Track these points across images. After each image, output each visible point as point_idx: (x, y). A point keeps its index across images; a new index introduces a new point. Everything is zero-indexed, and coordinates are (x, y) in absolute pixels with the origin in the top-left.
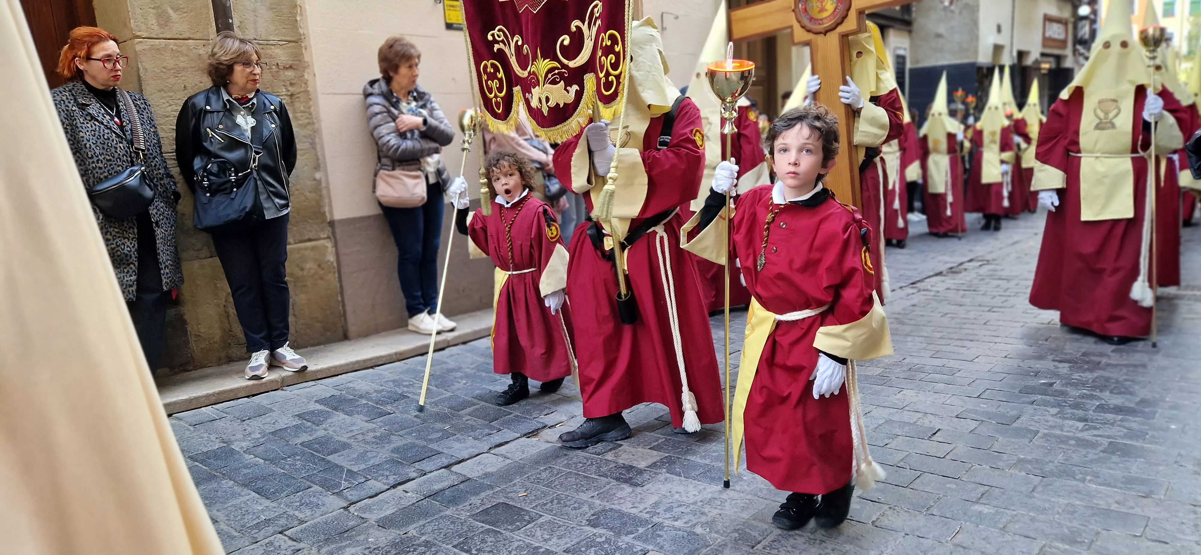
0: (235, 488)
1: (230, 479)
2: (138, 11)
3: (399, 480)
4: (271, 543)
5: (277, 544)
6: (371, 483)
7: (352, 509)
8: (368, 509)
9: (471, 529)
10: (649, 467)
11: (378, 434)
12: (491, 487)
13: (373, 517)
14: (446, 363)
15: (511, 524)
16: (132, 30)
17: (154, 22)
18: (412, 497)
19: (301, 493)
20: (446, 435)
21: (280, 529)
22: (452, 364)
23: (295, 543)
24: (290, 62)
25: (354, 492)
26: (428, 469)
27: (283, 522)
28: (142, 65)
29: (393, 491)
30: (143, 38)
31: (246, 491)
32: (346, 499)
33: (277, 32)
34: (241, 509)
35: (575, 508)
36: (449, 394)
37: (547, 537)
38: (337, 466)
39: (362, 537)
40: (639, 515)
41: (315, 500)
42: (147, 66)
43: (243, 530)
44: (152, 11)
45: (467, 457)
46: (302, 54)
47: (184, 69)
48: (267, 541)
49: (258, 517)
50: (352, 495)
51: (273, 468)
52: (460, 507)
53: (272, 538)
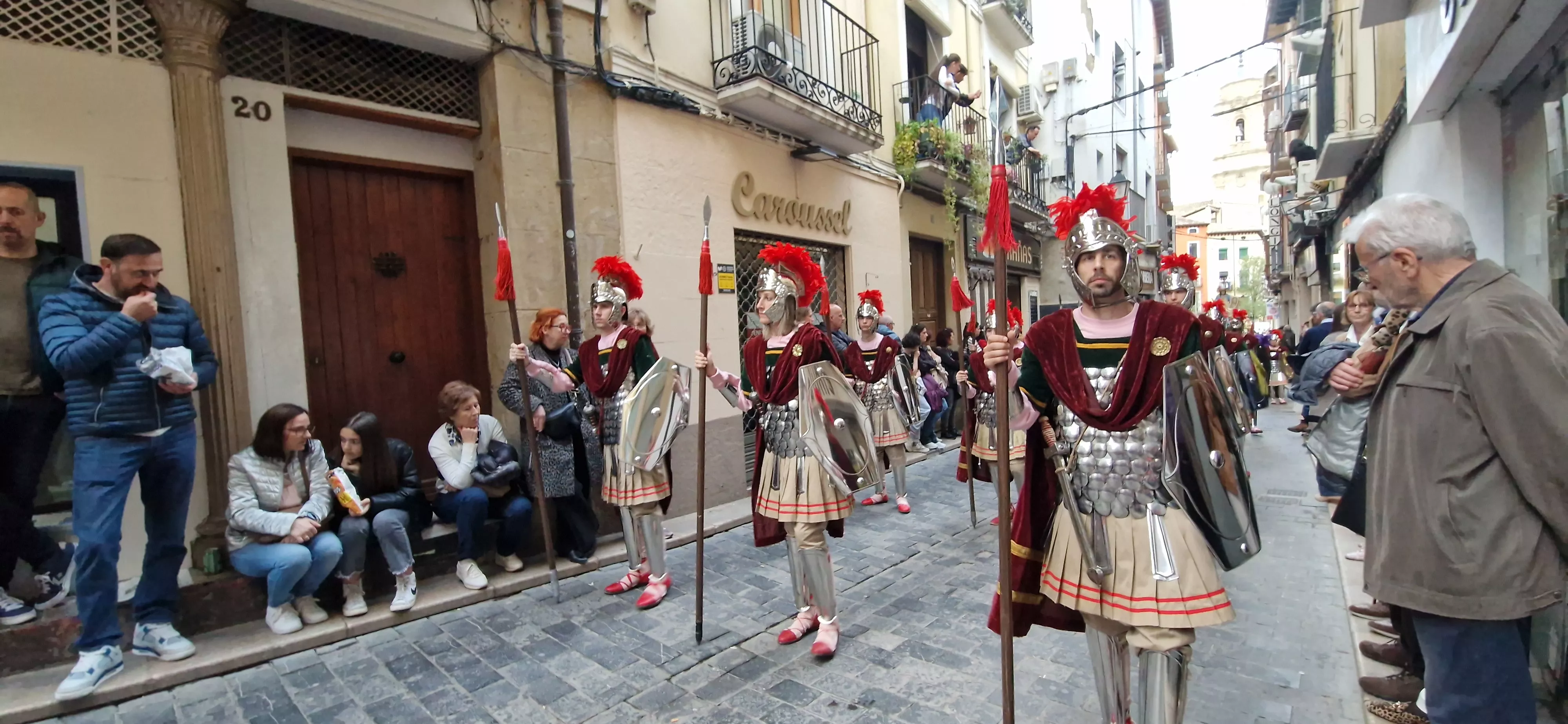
0: (583, 659)
1: (577, 651)
3: (704, 655)
4: (619, 710)
5: (624, 711)
6: (684, 658)
7: (674, 680)
8: (685, 681)
9: (770, 703)
10: (895, 650)
11: (678, 613)
12: (775, 664)
13: (691, 689)
14: (716, 548)
15: (801, 700)
18: (717, 672)
19: (632, 666)
20: (732, 616)
21: (624, 698)
22: (721, 550)
23: (637, 711)
25: (673, 666)
26: (723, 646)
27: (625, 690)
29: (700, 666)
31: (590, 662)
32: (668, 672)
34: (591, 678)
35: (847, 687)
36: (725, 578)
37: (830, 712)
38: (653, 641)
39: (686, 707)
40: (898, 695)
41: (644, 672)
43: (596, 696)
45: (750, 635)
48: (615, 708)
49: (605, 687)
50: (672, 667)
51: (607, 642)
52: (756, 682)
53: (619, 705)
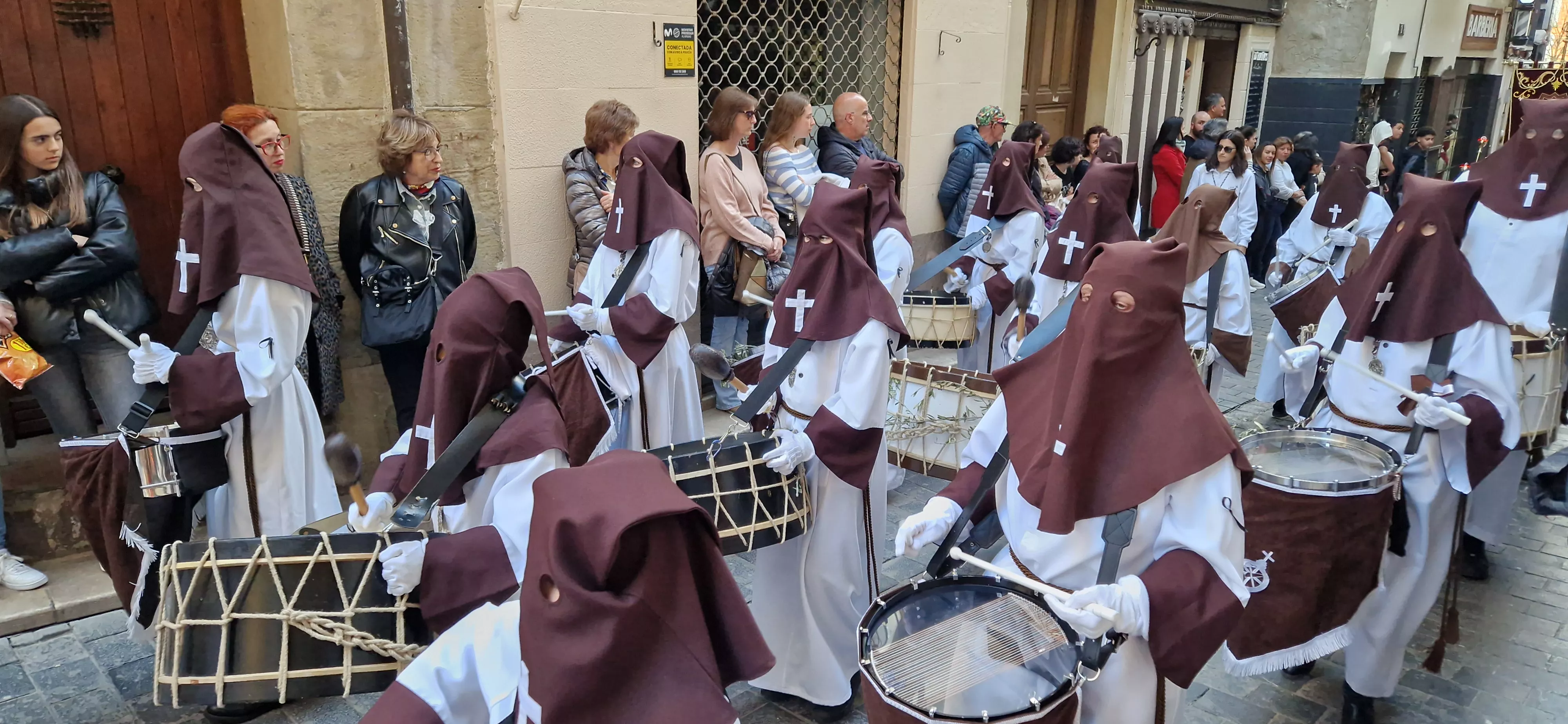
2: (303, 77)
16: (295, 101)
17: (321, 90)
24: (476, 131)
28: (304, 142)
30: (308, 110)
33: (463, 94)
42: (311, 144)
44: (317, 76)
46: (491, 121)
47: (353, 144)
